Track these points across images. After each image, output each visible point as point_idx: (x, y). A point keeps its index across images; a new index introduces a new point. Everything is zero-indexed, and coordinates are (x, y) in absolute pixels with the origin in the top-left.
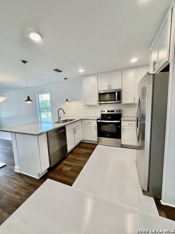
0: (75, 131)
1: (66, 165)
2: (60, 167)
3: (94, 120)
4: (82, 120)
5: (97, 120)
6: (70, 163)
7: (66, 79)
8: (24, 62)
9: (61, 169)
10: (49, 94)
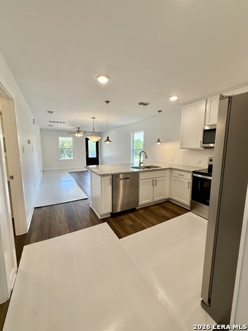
0: (154, 183)
1: (130, 218)
2: (123, 217)
3: (189, 172)
4: (171, 169)
5: (194, 172)
6: (135, 218)
7: (160, 111)
8: (107, 102)
9: (122, 220)
10: (143, 133)
